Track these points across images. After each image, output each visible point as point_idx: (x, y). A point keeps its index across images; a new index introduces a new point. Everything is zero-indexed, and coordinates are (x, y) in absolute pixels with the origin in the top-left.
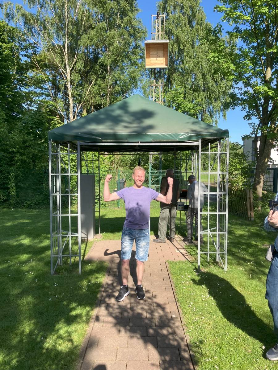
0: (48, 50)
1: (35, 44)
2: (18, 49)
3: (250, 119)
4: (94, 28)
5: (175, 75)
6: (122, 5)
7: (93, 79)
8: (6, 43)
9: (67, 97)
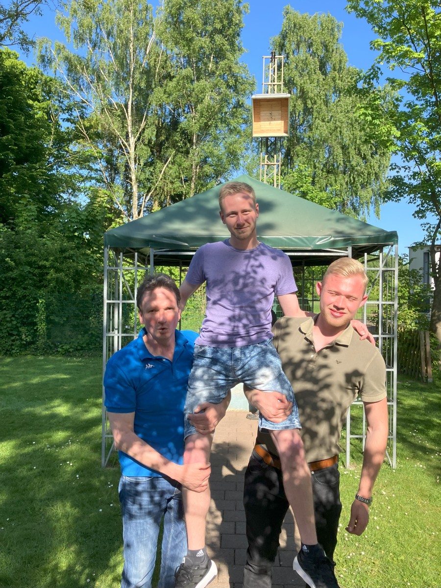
0: (102, 112)
1: (83, 102)
2: (57, 110)
3: (423, 217)
4: (174, 77)
5: (298, 148)
6: (218, 43)
7: (170, 155)
8: (39, 101)
9: (128, 183)
